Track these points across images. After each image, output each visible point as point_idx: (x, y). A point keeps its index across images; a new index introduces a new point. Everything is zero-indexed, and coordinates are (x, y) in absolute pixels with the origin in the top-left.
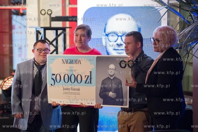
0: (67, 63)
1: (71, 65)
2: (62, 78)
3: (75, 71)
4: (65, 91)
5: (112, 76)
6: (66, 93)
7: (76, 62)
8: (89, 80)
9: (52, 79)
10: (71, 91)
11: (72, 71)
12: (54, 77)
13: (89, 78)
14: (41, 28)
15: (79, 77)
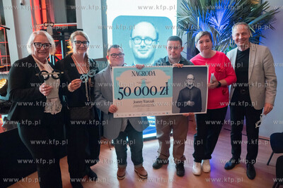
0: (138, 75)
1: (144, 77)
2: (132, 91)
3: (148, 83)
4: (136, 104)
5: (190, 86)
6: (137, 106)
7: (149, 73)
8: (165, 91)
9: (120, 92)
10: (143, 103)
11: (145, 83)
12: (122, 91)
13: (165, 89)
15: (153, 89)
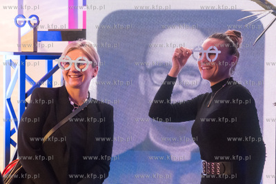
14: (15, 54)
